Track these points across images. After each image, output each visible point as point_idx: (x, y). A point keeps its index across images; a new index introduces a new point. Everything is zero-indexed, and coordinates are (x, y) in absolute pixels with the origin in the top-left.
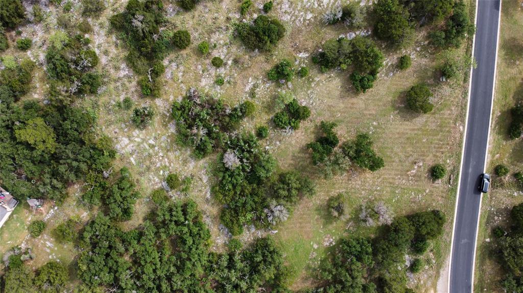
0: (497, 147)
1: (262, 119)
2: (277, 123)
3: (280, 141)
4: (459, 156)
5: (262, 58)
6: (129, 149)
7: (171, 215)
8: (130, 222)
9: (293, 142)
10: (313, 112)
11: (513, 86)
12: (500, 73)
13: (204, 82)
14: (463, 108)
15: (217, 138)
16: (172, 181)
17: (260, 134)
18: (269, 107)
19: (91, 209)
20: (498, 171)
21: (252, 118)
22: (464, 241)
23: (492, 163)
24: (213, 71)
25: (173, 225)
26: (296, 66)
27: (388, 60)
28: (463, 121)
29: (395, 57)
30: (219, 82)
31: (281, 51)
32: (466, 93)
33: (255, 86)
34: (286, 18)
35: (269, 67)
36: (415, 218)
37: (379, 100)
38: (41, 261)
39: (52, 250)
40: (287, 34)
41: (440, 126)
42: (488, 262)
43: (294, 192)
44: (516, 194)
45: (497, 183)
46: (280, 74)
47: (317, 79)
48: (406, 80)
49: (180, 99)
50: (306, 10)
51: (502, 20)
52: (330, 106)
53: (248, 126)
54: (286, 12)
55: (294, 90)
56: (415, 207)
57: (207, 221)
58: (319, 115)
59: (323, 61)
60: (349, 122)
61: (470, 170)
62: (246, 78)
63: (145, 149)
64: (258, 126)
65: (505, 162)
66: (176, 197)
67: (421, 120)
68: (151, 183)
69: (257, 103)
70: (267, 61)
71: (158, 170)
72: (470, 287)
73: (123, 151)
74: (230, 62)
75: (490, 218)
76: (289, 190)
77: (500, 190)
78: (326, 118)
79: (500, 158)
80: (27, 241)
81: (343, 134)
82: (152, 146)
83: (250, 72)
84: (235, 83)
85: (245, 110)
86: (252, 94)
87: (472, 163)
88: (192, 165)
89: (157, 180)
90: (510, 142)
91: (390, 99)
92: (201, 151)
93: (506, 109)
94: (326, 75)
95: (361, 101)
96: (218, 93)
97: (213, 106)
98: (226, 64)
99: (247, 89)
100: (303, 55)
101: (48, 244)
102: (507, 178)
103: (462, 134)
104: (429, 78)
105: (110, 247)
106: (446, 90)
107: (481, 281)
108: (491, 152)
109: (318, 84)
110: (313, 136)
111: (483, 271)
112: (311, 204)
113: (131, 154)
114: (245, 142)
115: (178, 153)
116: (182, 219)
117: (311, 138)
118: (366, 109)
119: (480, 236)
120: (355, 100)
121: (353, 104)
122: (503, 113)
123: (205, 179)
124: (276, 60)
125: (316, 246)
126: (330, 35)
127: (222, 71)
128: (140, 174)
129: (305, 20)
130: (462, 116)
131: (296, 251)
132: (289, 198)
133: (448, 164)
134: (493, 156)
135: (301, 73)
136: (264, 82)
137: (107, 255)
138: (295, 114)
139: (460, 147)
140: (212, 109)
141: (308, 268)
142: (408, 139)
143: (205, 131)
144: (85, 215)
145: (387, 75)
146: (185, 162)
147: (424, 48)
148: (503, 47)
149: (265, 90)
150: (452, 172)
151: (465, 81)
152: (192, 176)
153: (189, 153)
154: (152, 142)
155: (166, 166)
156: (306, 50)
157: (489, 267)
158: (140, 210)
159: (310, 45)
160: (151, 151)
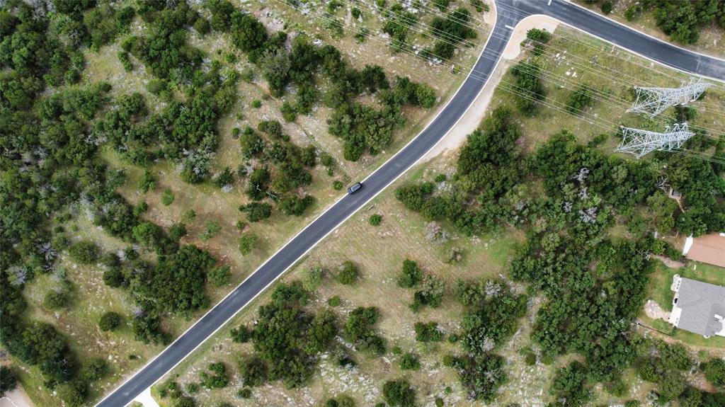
0: (327, 201)
1: (447, 347)
2: (440, 337)
3: (448, 324)
4: (353, 217)
5: (411, 381)
6: (537, 401)
7: (551, 345)
8: (577, 359)
9: (441, 316)
10: (412, 323)
11: (282, 227)
12: (283, 241)
13: (458, 398)
14: (324, 242)
15: (484, 362)
16: (531, 360)
17: (455, 339)
18: (435, 350)
19: (591, 388)
20: (338, 186)
21: (450, 352)
22: (398, 165)
23: (338, 195)
24: (446, 400)
25: (556, 339)
26: (397, 358)
27: (344, 312)
28: (332, 234)
29: (335, 309)
30: (449, 390)
31: (397, 374)
32: (314, 249)
33: (431, 368)
34: (375, 390)
35: (413, 372)
36: (416, 208)
37: (368, 293)
38: (648, 385)
39: (637, 384)
40: (384, 381)
41: (347, 244)
42: (396, 141)
43: (471, 292)
44: (342, 164)
45: (347, 179)
46: (411, 362)
47: (392, 339)
48: (340, 289)
49: (482, 403)
50: (360, 384)
51: (253, 271)
52: (400, 317)
53: (458, 350)
54: (373, 393)
55: (412, 345)
56: (407, 212)
57: (534, 319)
58: (410, 317)
59: (379, 345)
60: (398, 298)
61: (355, 202)
62: (431, 378)
63: (528, 392)
64: (451, 345)
65: (330, 188)
66: (537, 350)
67: (356, 259)
68: (544, 371)
69: (439, 357)
70: (410, 376)
71: (532, 374)
72: (421, 136)
73: (541, 402)
74: (432, 396)
75: (370, 165)
76: (473, 294)
77: (348, 174)
78: (410, 312)
79: (330, 192)
80: (645, 403)
81: (408, 295)
82: (522, 389)
83: (426, 380)
84: (441, 381)
85: (453, 361)
86: (437, 365)
87: (350, 205)
88: (510, 358)
89: (539, 368)
90: (316, 197)
91: (361, 288)
92: (499, 361)
93: (300, 218)
94: (385, 336)
95: (380, 303)
96: (456, 385)
97: (467, 380)
98: (435, 397)
99: (437, 371)
100: (387, 360)
101: (635, 390)
102: (337, 177)
103: (340, 228)
104: (327, 278)
105: (602, 358)
106: (324, 262)
107: (410, 134)
108: (333, 201)
109: (394, 336)
110: (426, 309)
111: (404, 138)
112: (465, 271)
113: (538, 396)
114: (470, 346)
115: (512, 372)
116: (547, 337)
117: (428, 308)
118: (381, 295)
119: (386, 158)
120: (382, 306)
121: (385, 305)
122: (304, 217)
123: (511, 343)
124: (405, 373)
125: (486, 245)
126: (360, 357)
127: (441, 395)
128: (544, 381)
129: (366, 379)
130: (329, 238)
131: (500, 253)
132: (476, 292)
133: (364, 219)
134: (334, 198)
135: (397, 350)
136: (424, 366)
137: (608, 355)
138: (426, 332)
139: (347, 221)
140: (469, 381)
141: (502, 237)
142: (373, 255)
143: (486, 373)
144: (599, 387)
145: (350, 303)
146: (513, 363)
147: (313, 298)
148: (268, 256)
149: (427, 362)
150: (365, 212)
151: (307, 257)
152: (517, 352)
153: (505, 367)
154: (520, 393)
155: (526, 372)
156: (382, 361)
157: (399, 136)
158: (564, 361)
159: (377, 362)
160: (526, 388)
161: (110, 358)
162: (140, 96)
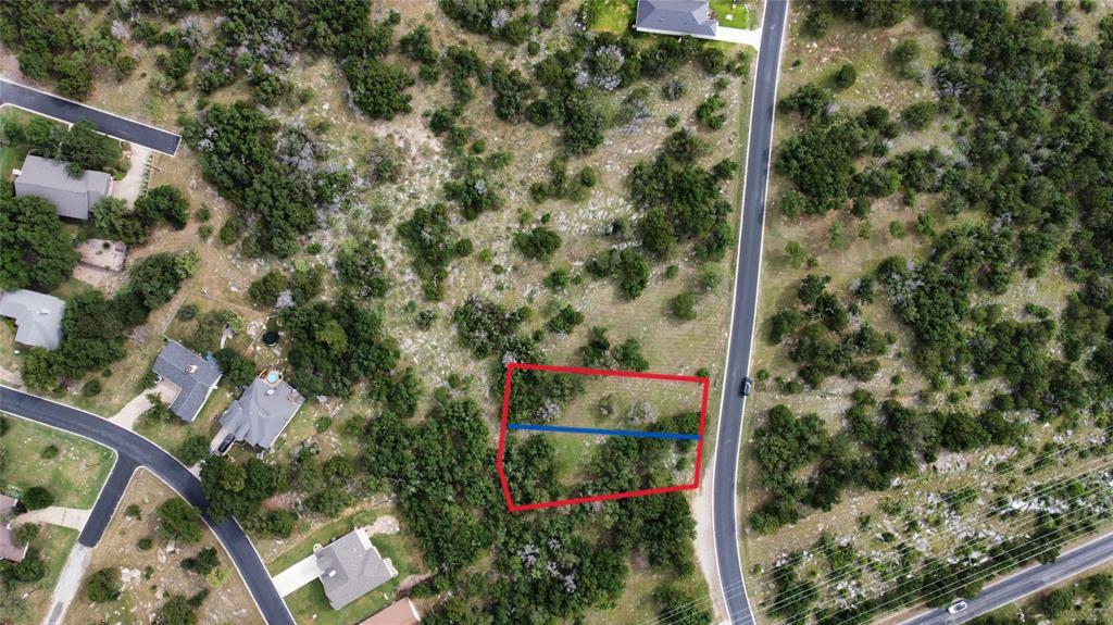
0: (760, 353)
1: (539, 323)
2: (553, 327)
3: (556, 344)
4: (723, 360)
5: (540, 266)
6: (413, 349)
7: (454, 411)
8: (413, 419)
9: (568, 346)
10: (587, 317)
11: (776, 295)
12: (763, 283)
13: (484, 287)
14: (729, 315)
15: (497, 341)
16: (453, 380)
17: (537, 337)
18: (546, 312)
19: (376, 406)
20: (761, 375)
21: (530, 322)
22: (728, 441)
23: (755, 367)
24: (493, 277)
25: (454, 421)
26: (572, 274)
27: (655, 271)
28: (728, 328)
29: (664, 266)
30: (499, 287)
31: (558, 260)
32: (731, 302)
33: (533, 292)
34: (563, 228)
35: (546, 274)
36: (680, 419)
37: (649, 307)
38: (327, 456)
39: (337, 446)
40: (564, 244)
41: (707, 332)
42: (750, 461)
43: (567, 391)
44: (777, 397)
45: (759, 388)
46: (555, 281)
47: (591, 286)
48: (676, 288)
49: (463, 304)
50: (582, 222)
51: (766, 233)
52: (603, 312)
53: (525, 330)
54: (563, 223)
55: (569, 297)
56: (682, 408)
57: (485, 418)
58: (592, 320)
59: (596, 270)
60: (620, 327)
61: (734, 374)
62: (525, 284)
63: (428, 350)
64: (535, 329)
65: (768, 367)
66: (457, 395)
67: (688, 326)
68: (432, 382)
69: (534, 308)
70: (544, 268)
71: (440, 369)
72: (733, 485)
73: (406, 352)
74: (509, 269)
75: (753, 421)
76: (562, 390)
77: (762, 393)
78: (599, 323)
79: (764, 363)
80: (313, 437)
81: (615, 338)
82: (436, 347)
83: (528, 278)
84: (514, 289)
85: (523, 314)
86: (530, 300)
87: (736, 367)
88: (472, 366)
89: (439, 379)
90: (772, 348)
91: (659, 305)
92: (481, 352)
93: (768, 317)
94: (599, 283)
95: (631, 308)
96: (498, 298)
97: (492, 310)
98: (505, 271)
99: (525, 295)
100: (578, 263)
101: (333, 439)
102: (769, 382)
103: (727, 340)
104: (696, 287)
105: (396, 441)
106: (712, 298)
107: (743, 478)
108: (754, 357)
109: (591, 291)
110: (586, 340)
111: (747, 470)
112: (583, 404)
113: (415, 355)
114: (523, 345)
115: (459, 354)
116: (464, 415)
117: (585, 342)
118: (637, 315)
119: (743, 437)
120: (626, 306)
121: (624, 310)
122: (766, 321)
123: (484, 379)
124: (553, 268)
125: (587, 444)
126: (603, 246)
127: (502, 277)
128: (423, 373)
129: (580, 231)
130: (727, 323)
131: (569, 448)
132: (562, 396)
133: (713, 368)
134: (756, 361)
135: (577, 281)
136: (541, 289)
137: (394, 448)
138: (570, 319)
139: (725, 351)
140: (492, 313)
141: (580, 464)
142: (676, 343)
143: (487, 334)
144: (369, 413)
145: (656, 283)
146: (466, 362)
147: (692, 259)
148: (765, 258)
149: (542, 295)
150: (717, 375)
151: (730, 289)
152: (472, 376)
153: (469, 354)
154: (434, 343)
155: (447, 367)
156: (581, 259)
157: (752, 466)
158: (423, 407)
159: (585, 254)
160: (433, 352)
161: (815, 45)
162: (998, 293)
